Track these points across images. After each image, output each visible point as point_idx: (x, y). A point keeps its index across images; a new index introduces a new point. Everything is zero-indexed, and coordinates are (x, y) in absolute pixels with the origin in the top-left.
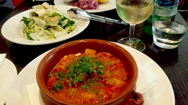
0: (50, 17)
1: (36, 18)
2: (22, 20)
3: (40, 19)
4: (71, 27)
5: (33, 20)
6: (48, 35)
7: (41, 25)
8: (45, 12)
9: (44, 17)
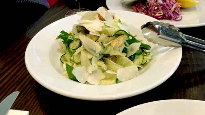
0: (110, 37)
1: (84, 36)
2: (60, 37)
3: (92, 40)
4: (145, 57)
5: (79, 39)
6: (104, 71)
7: (93, 53)
8: (103, 27)
9: (99, 37)
